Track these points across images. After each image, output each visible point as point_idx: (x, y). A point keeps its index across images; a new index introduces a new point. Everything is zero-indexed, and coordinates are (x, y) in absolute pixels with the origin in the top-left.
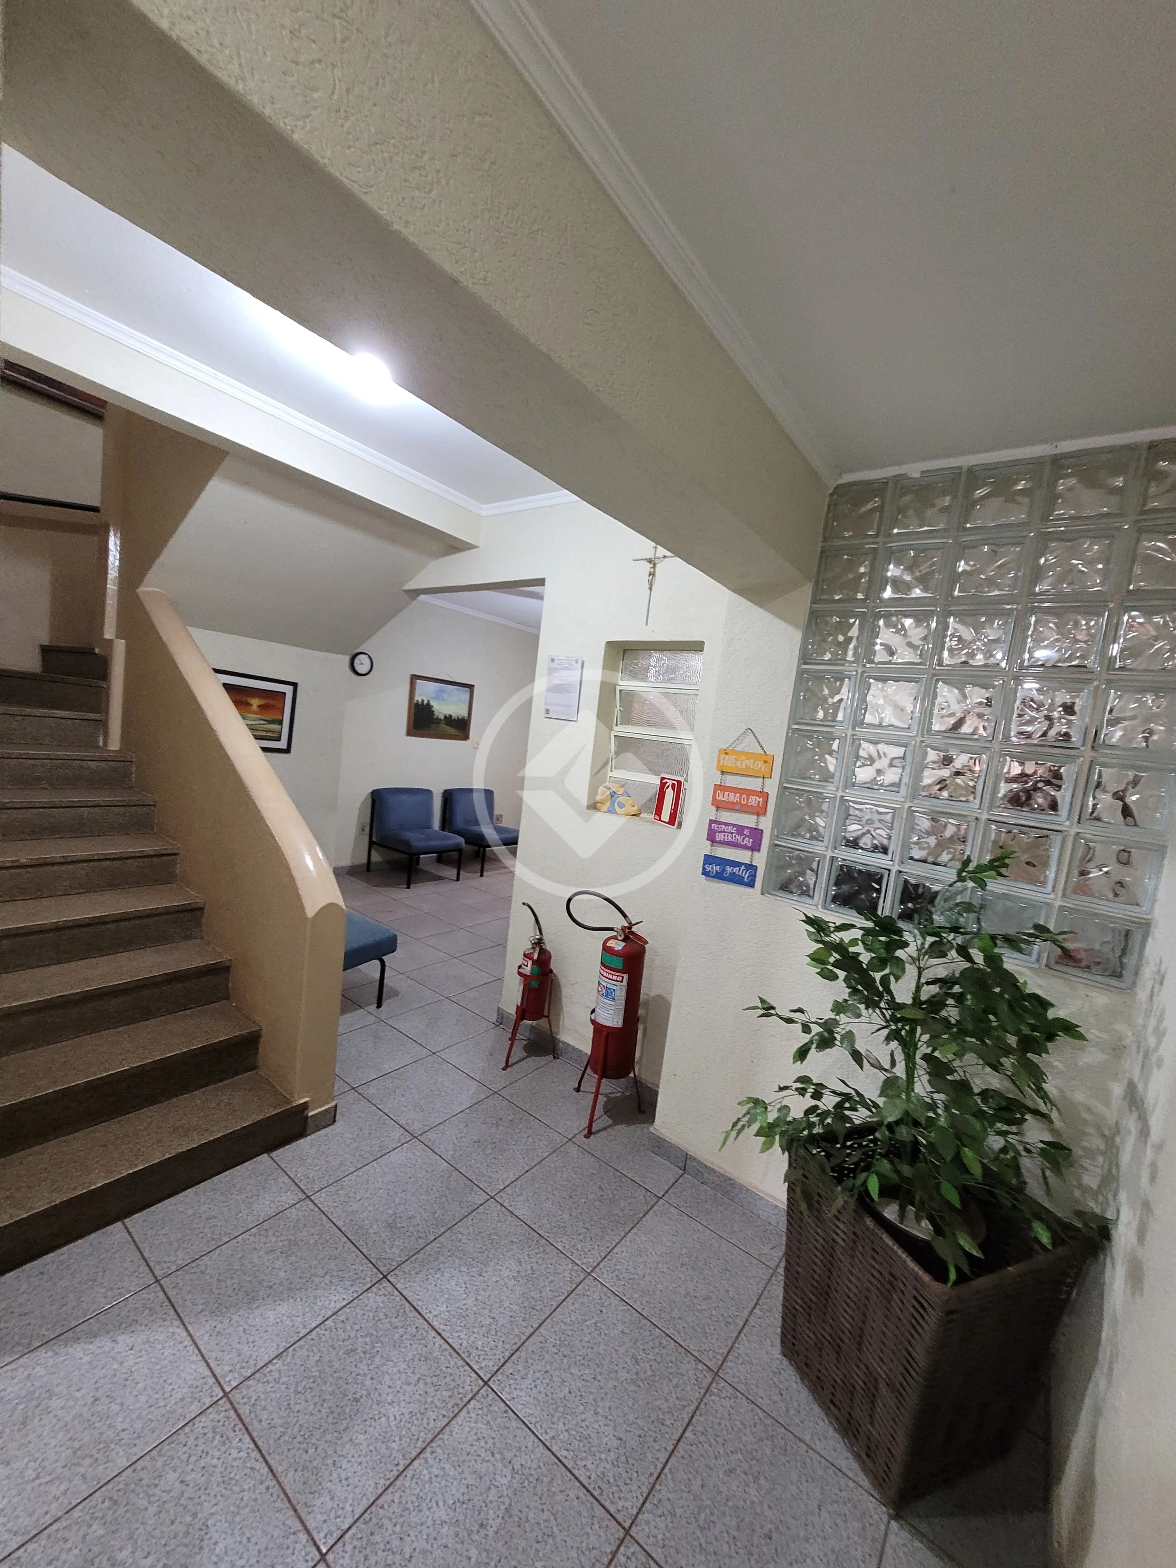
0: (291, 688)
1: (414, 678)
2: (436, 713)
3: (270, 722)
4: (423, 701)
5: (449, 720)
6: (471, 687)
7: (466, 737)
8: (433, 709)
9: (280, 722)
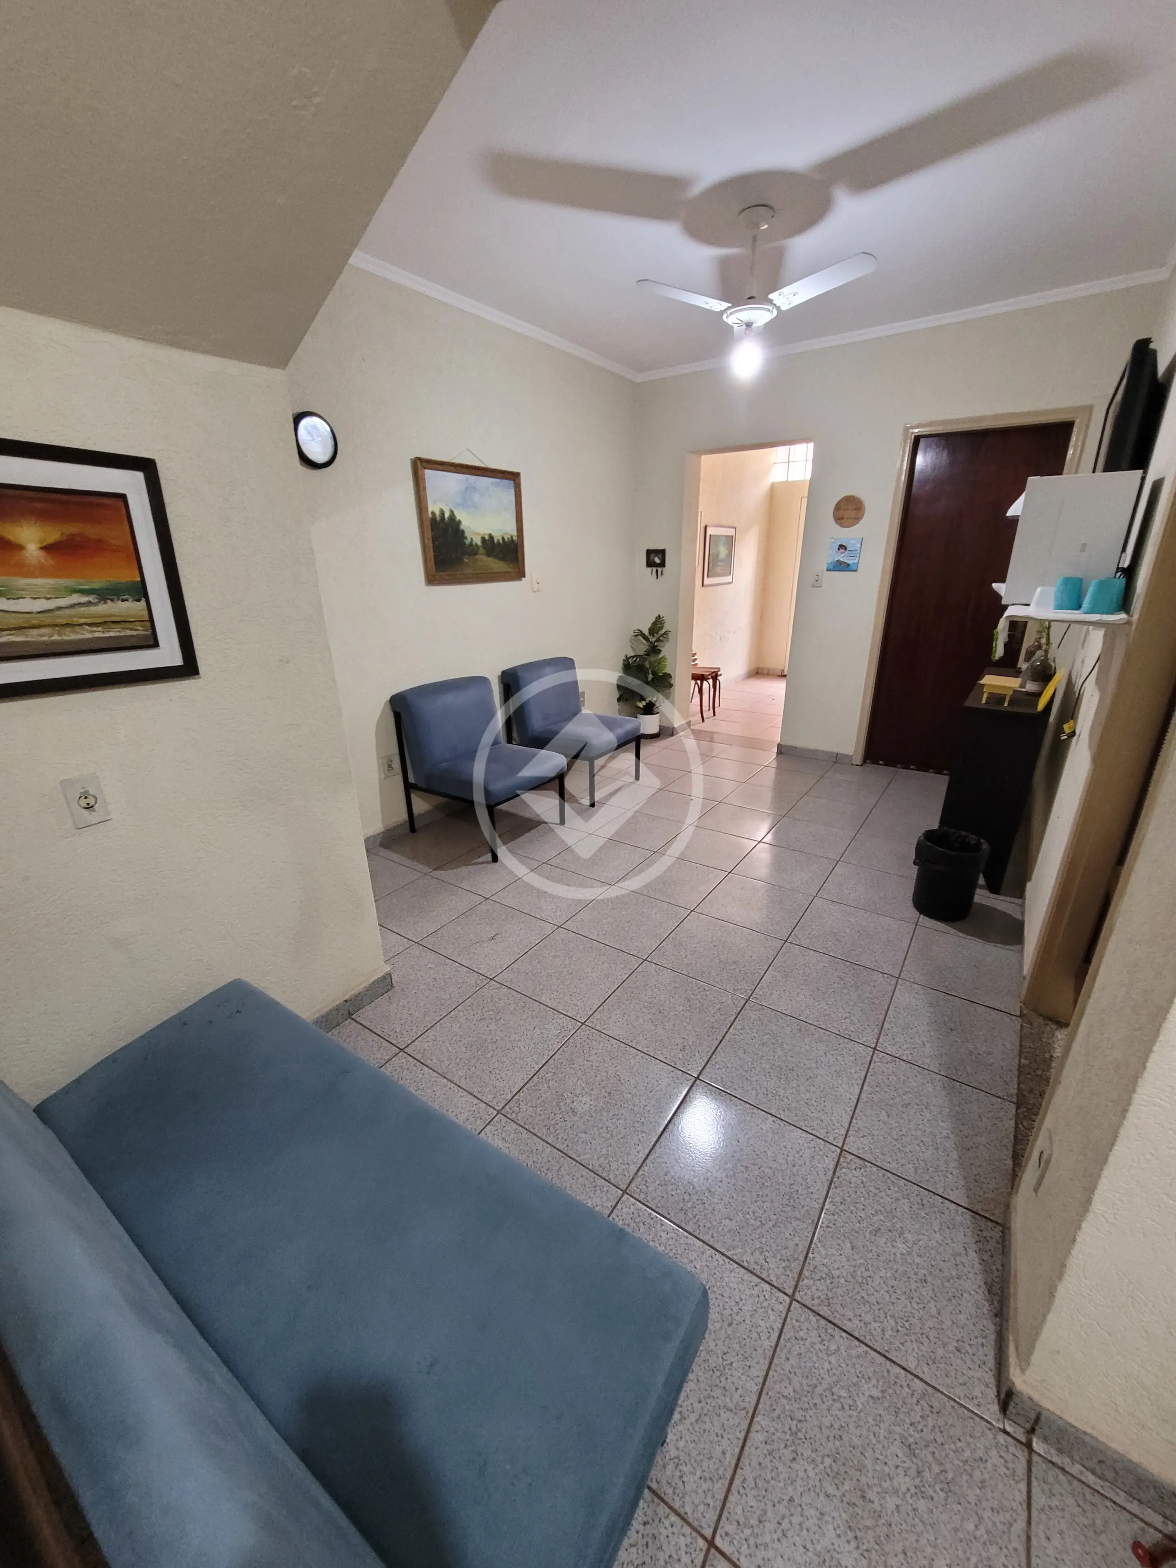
0: (139, 476)
1: (420, 465)
2: (467, 534)
3: (106, 594)
4: (442, 513)
5: (490, 546)
6: (514, 477)
7: (520, 574)
8: (462, 527)
9: (141, 591)
